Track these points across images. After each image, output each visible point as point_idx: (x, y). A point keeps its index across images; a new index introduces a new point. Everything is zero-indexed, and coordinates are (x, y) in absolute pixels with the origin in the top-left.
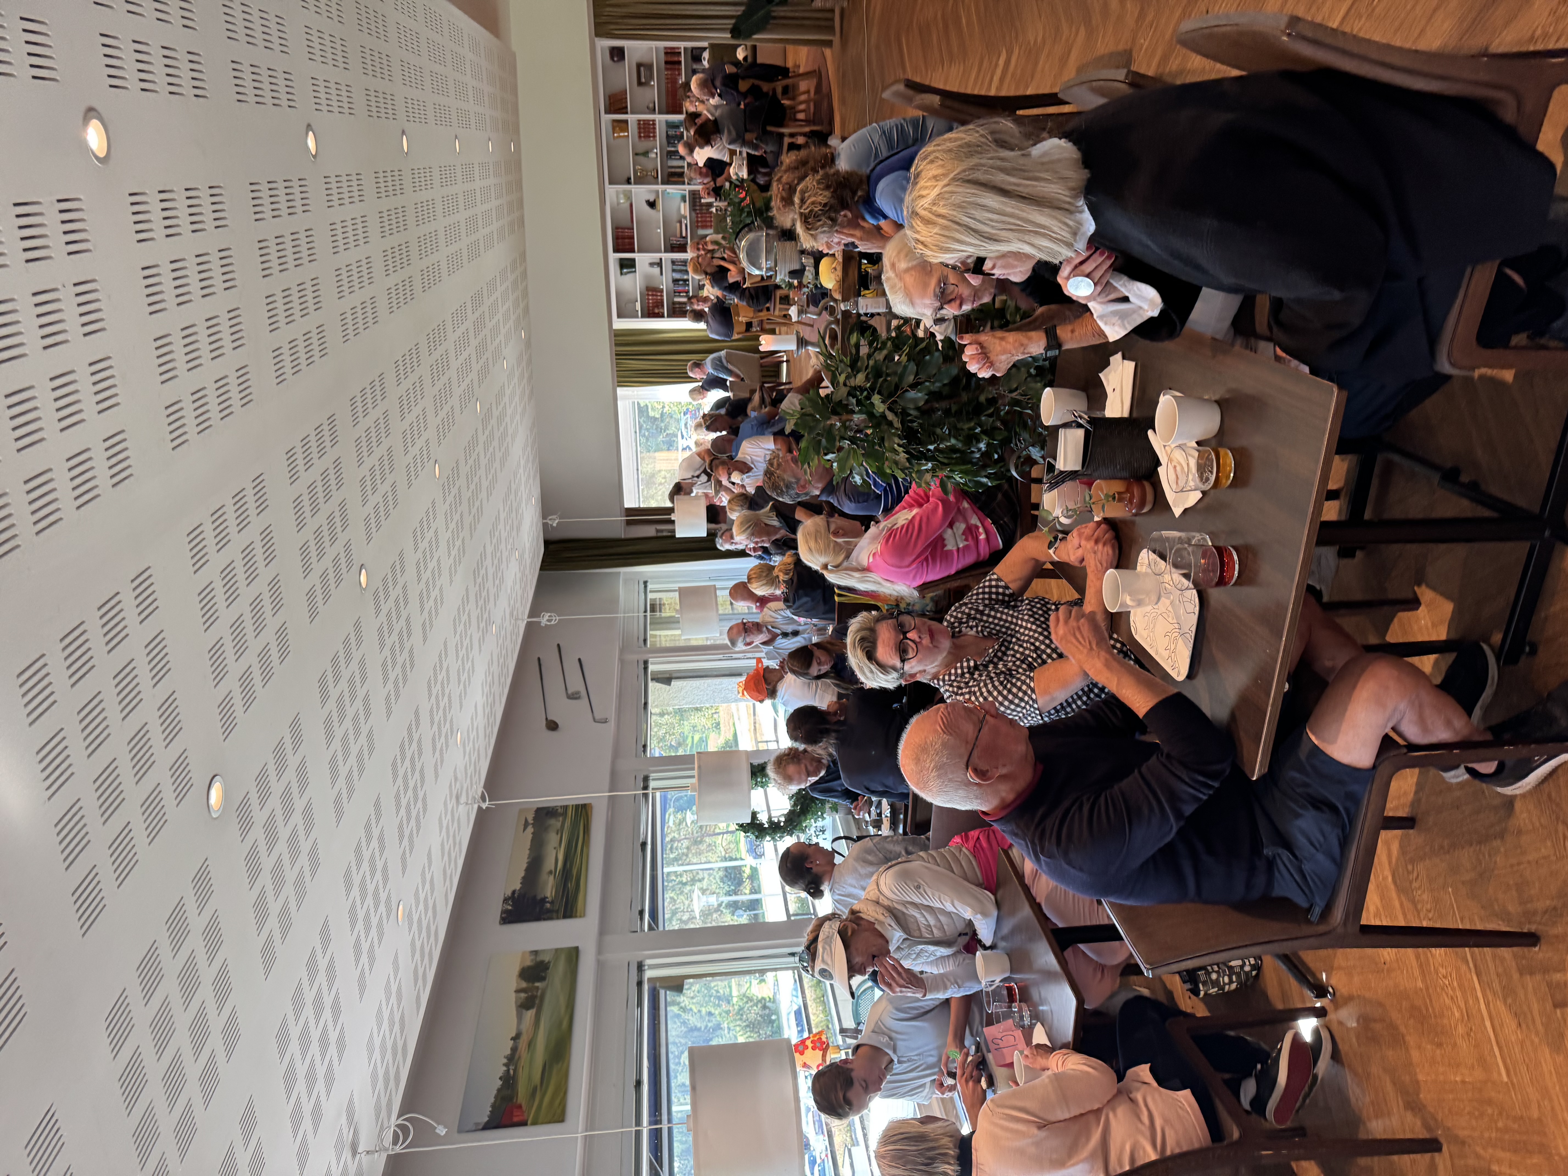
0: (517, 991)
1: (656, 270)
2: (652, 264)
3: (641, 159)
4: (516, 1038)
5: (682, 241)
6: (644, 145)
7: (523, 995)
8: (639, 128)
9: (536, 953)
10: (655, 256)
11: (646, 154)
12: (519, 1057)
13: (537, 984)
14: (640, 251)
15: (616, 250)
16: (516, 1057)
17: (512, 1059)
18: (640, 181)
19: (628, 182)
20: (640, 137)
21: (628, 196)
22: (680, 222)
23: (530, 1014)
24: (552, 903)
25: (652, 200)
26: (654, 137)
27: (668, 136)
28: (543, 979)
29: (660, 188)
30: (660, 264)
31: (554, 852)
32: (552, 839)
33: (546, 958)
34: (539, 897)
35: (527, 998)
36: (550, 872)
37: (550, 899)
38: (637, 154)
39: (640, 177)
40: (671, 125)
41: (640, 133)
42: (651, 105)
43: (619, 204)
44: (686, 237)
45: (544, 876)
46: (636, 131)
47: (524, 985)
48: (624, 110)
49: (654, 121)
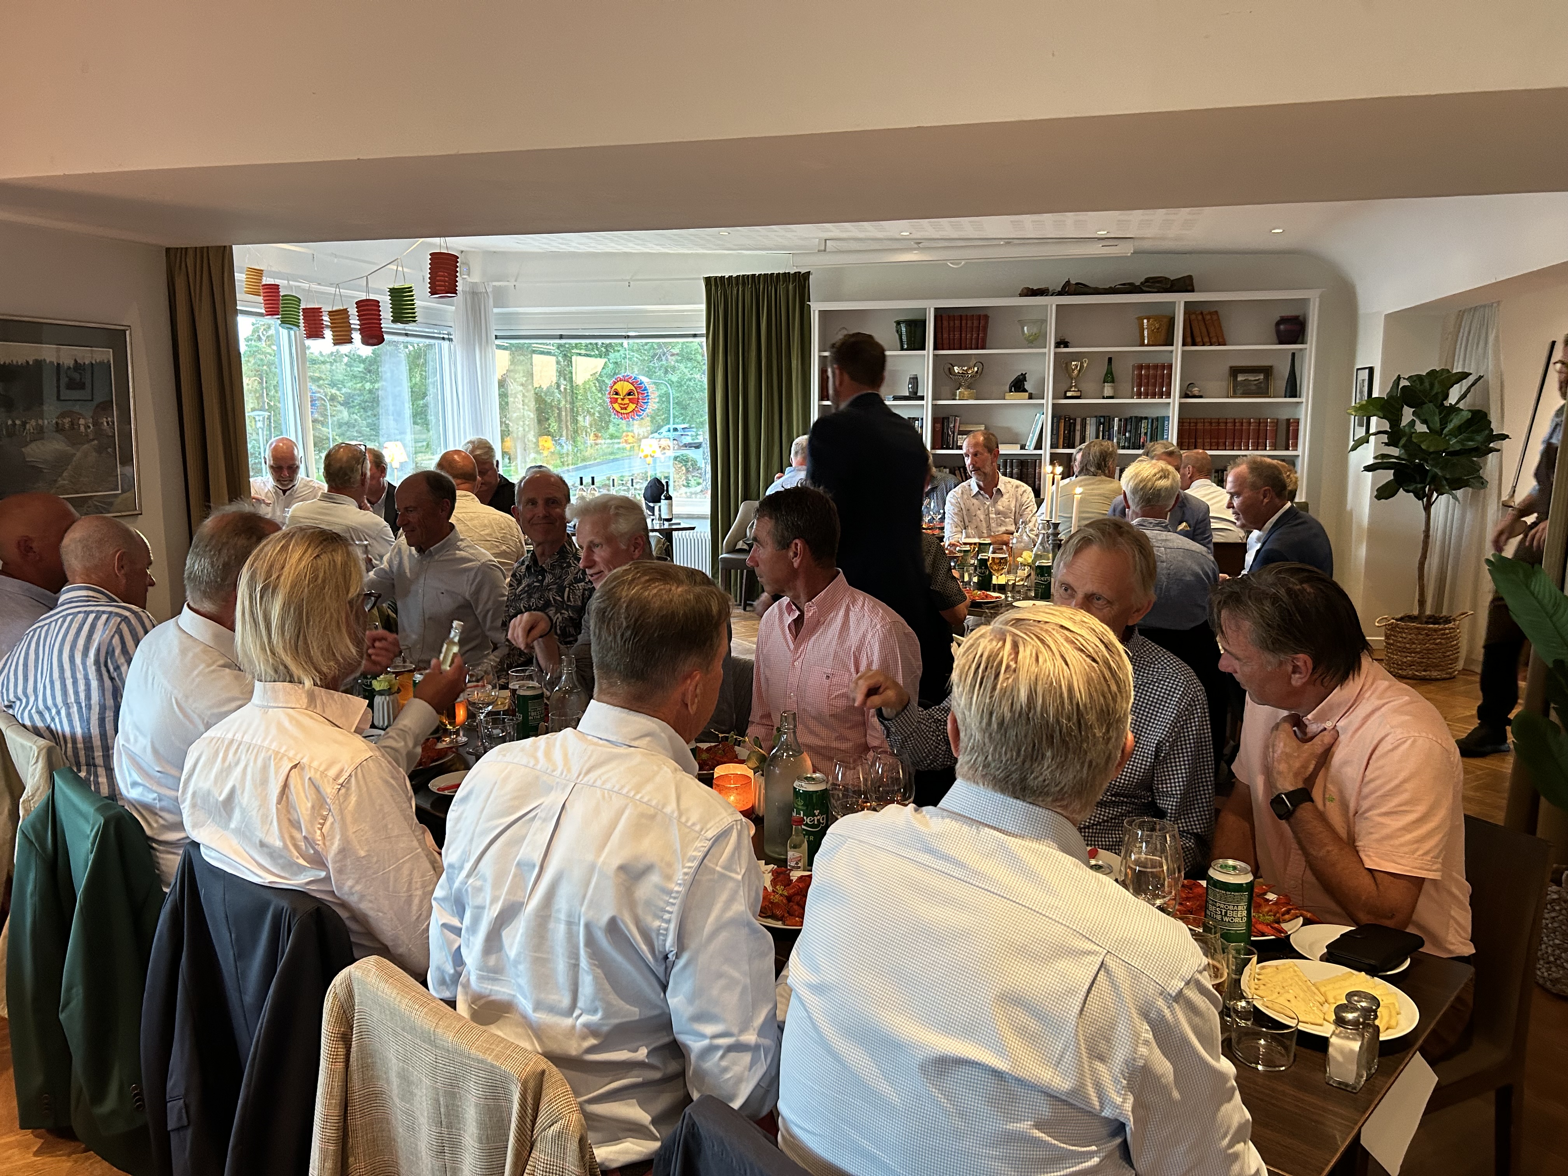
1: (905, 389)
3: (1101, 369)
5: (952, 437)
6: (1125, 372)
8: (1156, 367)
10: (927, 389)
11: (1110, 377)
14: (938, 360)
15: (940, 313)
18: (1062, 365)
19: (1061, 343)
20: (1141, 367)
21: (1037, 340)
25: (1027, 386)
26: (1139, 395)
27: (1142, 418)
29: (1048, 402)
38: (1110, 360)
39: (1068, 364)
40: (1158, 424)
41: (1148, 367)
42: (1196, 391)
43: (1022, 324)
46: (1152, 361)
48: (1190, 339)
49: (1168, 395)
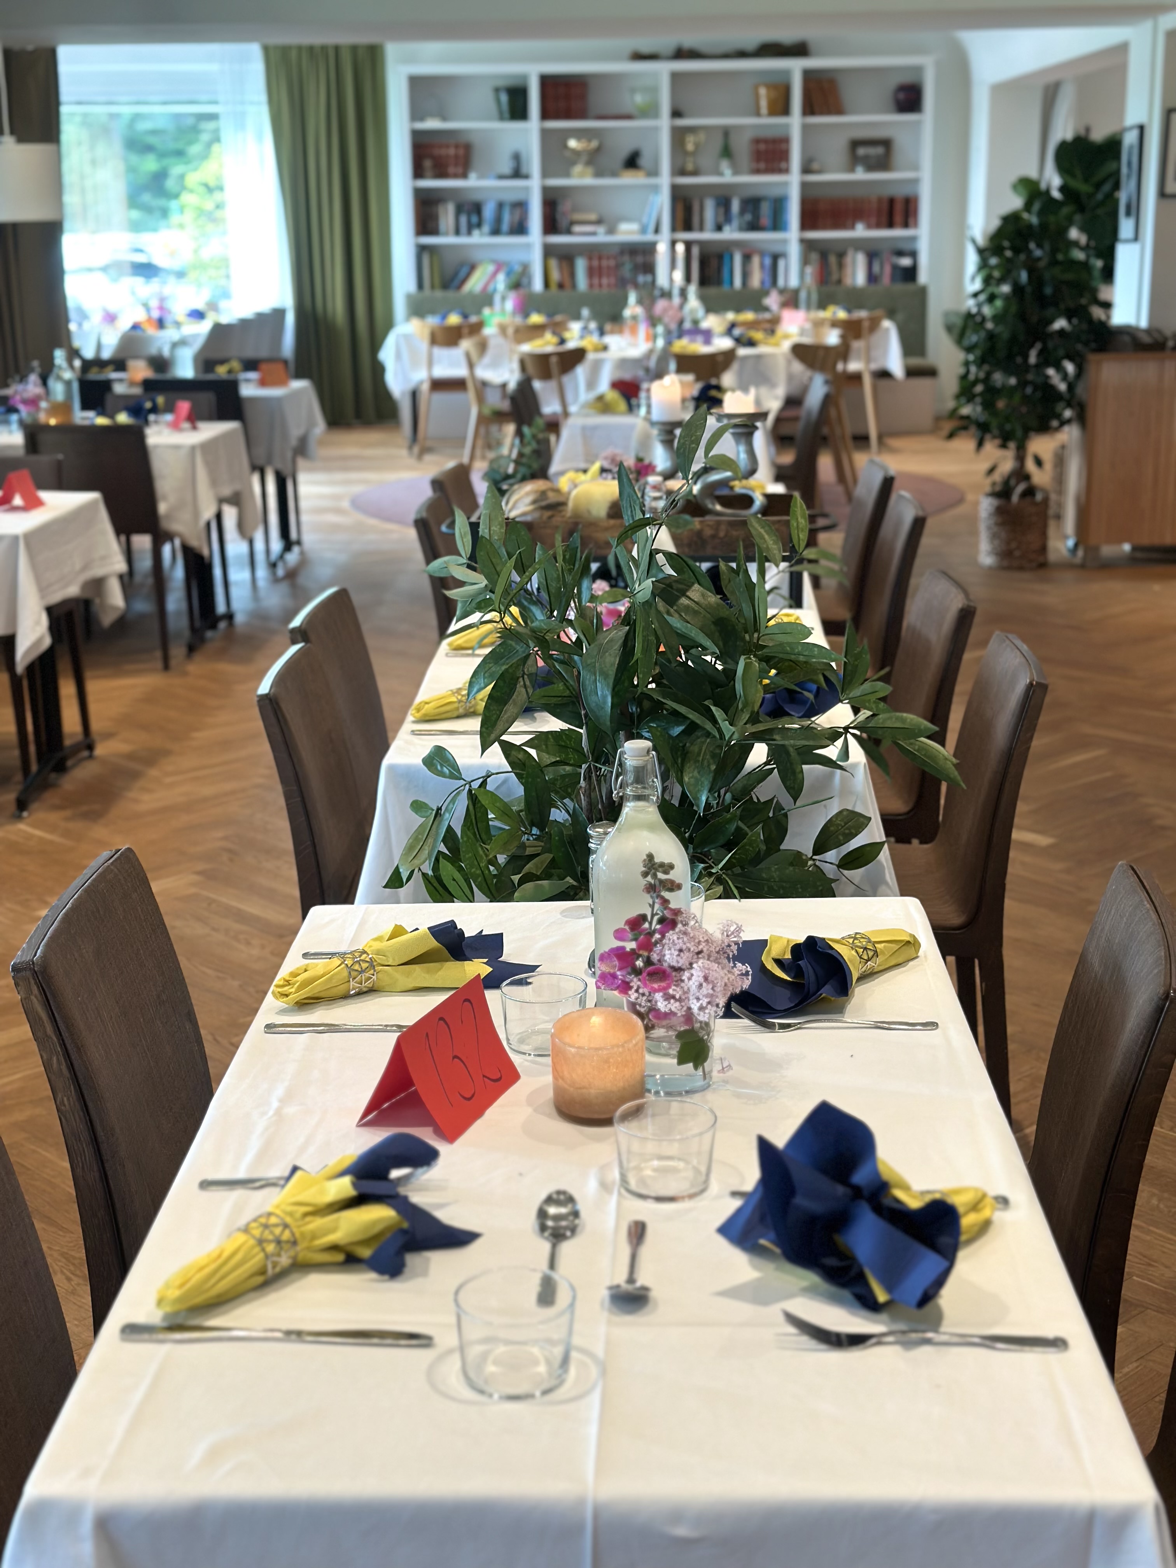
1: (506, 167)
2: (517, 158)
3: (717, 144)
5: (563, 222)
6: (742, 146)
8: (774, 140)
10: (535, 166)
11: (727, 152)
14: (545, 134)
15: (546, 81)
18: (678, 137)
19: (676, 113)
20: (757, 141)
21: (650, 111)
22: (599, 222)
26: (758, 171)
27: (761, 199)
29: (665, 180)
30: (518, 173)
38: (726, 133)
39: (684, 138)
40: (779, 205)
41: (765, 140)
42: (816, 167)
43: (633, 91)
44: (569, 232)
46: (770, 132)
48: (809, 109)
49: (789, 171)
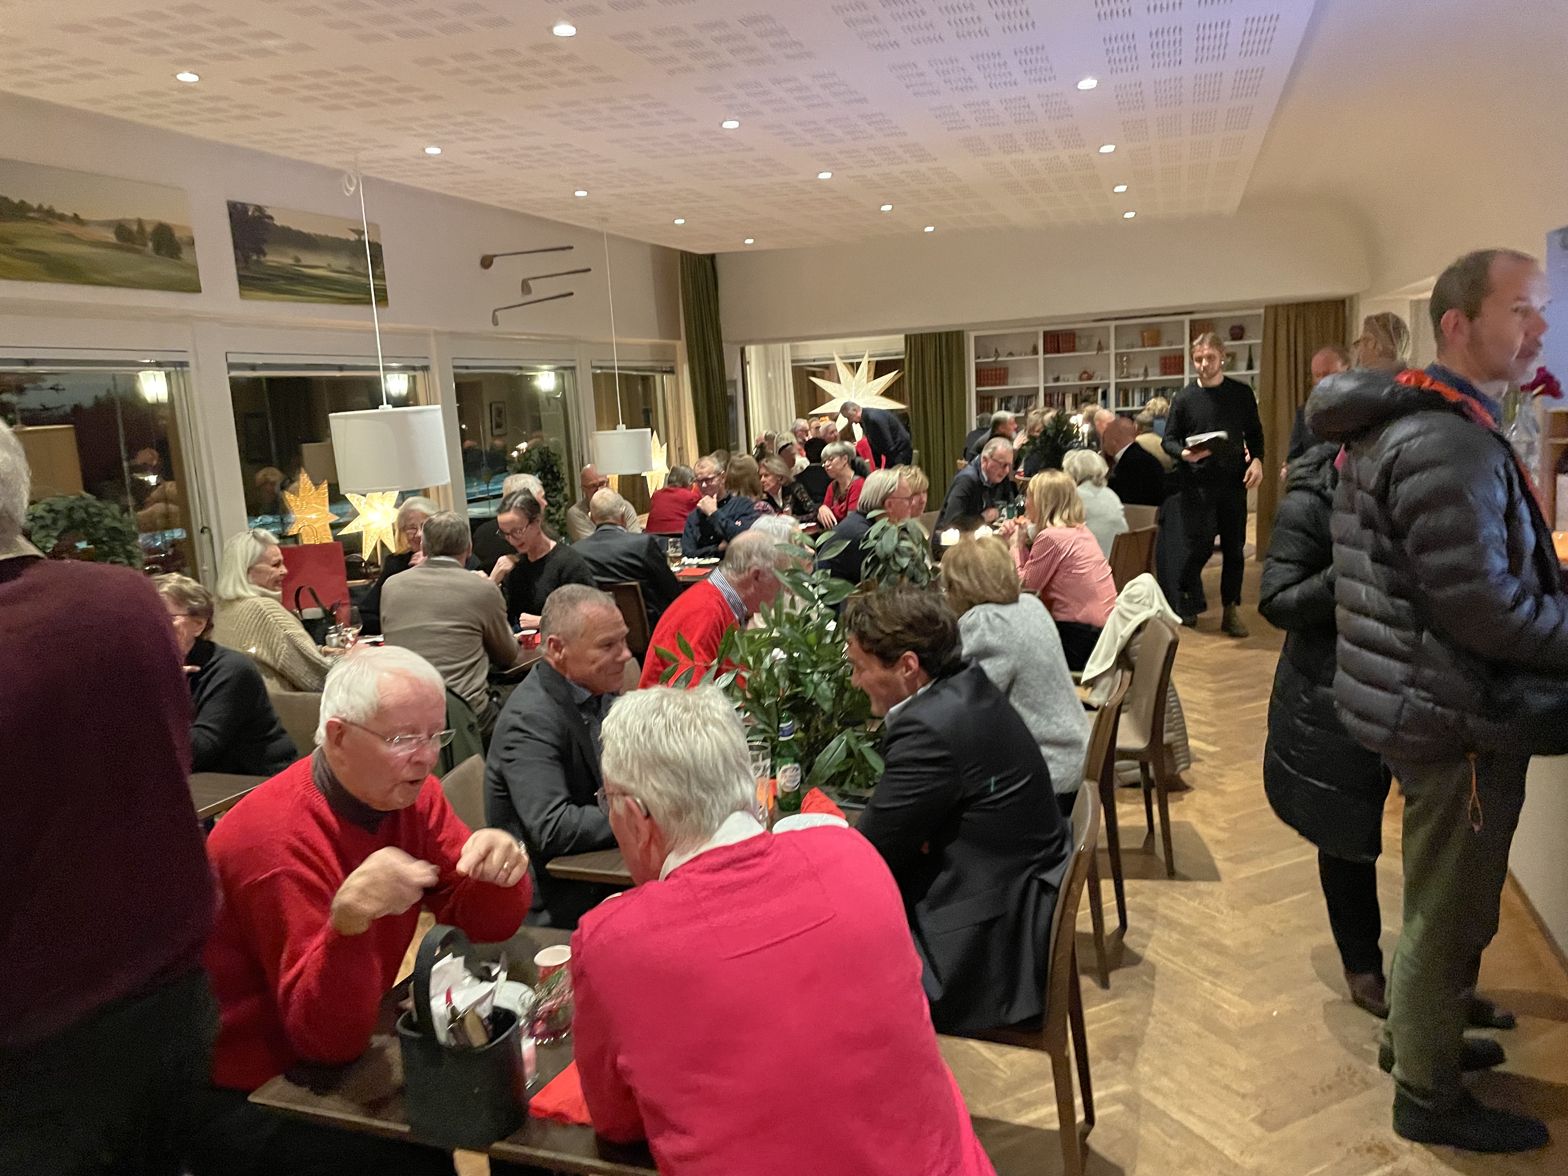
0: (140, 222)
4: (76, 219)
7: (135, 228)
8: (1175, 358)
9: (191, 243)
10: (1041, 377)
12: (50, 223)
13: (150, 244)
14: (1048, 361)
15: (1046, 334)
16: (51, 219)
17: (49, 215)
19: (1117, 348)
20: (1165, 358)
21: (1105, 346)
23: (111, 237)
24: (258, 262)
26: (1163, 374)
28: (158, 249)
29: (1112, 380)
31: (325, 265)
32: (342, 262)
33: (185, 255)
34: (266, 248)
35: (130, 232)
36: (297, 260)
37: (262, 259)
39: (1122, 359)
41: (1170, 358)
45: (293, 252)
47: (149, 229)
49: (1183, 373)
